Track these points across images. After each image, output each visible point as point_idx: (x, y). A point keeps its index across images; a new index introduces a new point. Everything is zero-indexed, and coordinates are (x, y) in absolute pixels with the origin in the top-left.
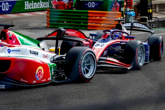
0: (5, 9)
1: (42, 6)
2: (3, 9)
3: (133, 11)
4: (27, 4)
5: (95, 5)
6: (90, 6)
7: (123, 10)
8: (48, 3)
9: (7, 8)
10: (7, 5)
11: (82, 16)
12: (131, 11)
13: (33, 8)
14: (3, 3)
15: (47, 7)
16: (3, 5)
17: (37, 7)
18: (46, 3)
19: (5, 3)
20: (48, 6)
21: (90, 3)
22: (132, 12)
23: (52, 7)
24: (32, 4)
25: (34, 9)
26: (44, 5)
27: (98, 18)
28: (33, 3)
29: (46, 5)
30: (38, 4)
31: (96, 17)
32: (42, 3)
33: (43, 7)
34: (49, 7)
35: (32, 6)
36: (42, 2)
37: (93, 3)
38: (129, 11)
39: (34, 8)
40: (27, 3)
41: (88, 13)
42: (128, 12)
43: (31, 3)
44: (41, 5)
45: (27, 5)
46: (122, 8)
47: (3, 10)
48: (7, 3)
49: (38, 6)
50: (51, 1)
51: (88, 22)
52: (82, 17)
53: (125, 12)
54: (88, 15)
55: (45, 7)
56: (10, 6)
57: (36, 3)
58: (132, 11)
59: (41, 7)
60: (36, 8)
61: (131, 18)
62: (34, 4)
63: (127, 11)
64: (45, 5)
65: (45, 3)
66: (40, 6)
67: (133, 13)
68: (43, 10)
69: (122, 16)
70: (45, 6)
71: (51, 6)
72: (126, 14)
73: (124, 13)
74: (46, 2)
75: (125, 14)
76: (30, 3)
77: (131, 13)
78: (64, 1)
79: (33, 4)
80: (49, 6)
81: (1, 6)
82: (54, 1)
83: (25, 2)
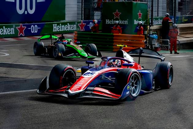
2: (33, 31)
4: (55, 26)
7: (147, 33)
8: (75, 25)
9: (36, 31)
10: (36, 27)
11: (108, 38)
13: (61, 30)
14: (32, 26)
16: (32, 27)
19: (34, 25)
20: (75, 29)
22: (155, 35)
27: (123, 40)
28: (61, 25)
30: (66, 27)
31: (121, 40)
33: (70, 30)
35: (60, 29)
38: (152, 34)
39: (62, 30)
40: (55, 25)
41: (113, 36)
43: (59, 26)
44: (69, 27)
45: (55, 27)
46: (145, 31)
50: (78, 24)
53: (148, 35)
54: (114, 38)
56: (38, 28)
57: (64, 26)
58: (155, 34)
59: (68, 30)
60: (64, 30)
61: (154, 41)
63: (150, 34)
64: (72, 27)
65: (72, 25)
66: (67, 28)
67: (156, 36)
68: (70, 32)
69: (146, 39)
70: (72, 29)
71: (78, 29)
72: (149, 37)
76: (58, 26)
78: (90, 24)
79: (61, 26)
81: (30, 28)
82: (81, 24)
83: (54, 25)
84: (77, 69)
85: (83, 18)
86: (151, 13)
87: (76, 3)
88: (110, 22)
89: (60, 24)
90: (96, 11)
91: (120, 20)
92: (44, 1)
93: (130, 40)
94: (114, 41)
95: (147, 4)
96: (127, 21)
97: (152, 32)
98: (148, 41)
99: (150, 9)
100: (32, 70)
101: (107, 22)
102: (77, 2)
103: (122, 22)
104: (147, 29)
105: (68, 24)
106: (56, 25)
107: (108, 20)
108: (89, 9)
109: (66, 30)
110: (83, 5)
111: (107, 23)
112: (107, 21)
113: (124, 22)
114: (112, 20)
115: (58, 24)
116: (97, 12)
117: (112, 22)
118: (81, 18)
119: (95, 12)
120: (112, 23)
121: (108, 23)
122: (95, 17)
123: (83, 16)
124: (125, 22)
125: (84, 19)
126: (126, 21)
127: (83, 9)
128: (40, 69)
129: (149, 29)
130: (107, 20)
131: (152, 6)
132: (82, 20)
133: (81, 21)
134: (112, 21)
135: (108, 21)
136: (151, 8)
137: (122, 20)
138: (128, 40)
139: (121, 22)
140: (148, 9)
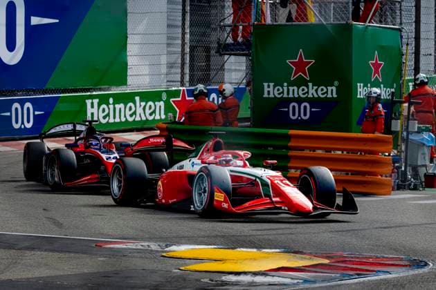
0: (23, 123)
1: (140, 116)
2: (17, 122)
3: (430, 131)
4: (92, 107)
5: (311, 111)
6: (294, 115)
7: (399, 129)
8: (162, 103)
9: (28, 122)
10: (28, 109)
11: (271, 146)
12: (424, 133)
13: (112, 120)
14: (16, 105)
15: (157, 117)
16: (16, 109)
17: (125, 116)
18: (155, 106)
19: (22, 102)
20: (160, 115)
21: (294, 107)
22: (426, 136)
23: (175, 117)
24: (109, 109)
25: (115, 123)
26: (148, 112)
27: (320, 152)
28: (114, 104)
29: (154, 112)
30: (130, 109)
31: (314, 151)
32: (140, 106)
33: (144, 118)
34: (163, 117)
35: (108, 115)
36: (141, 101)
37: (305, 107)
38: (416, 130)
39: (117, 120)
40: (92, 103)
41: (288, 137)
42: (412, 133)
43: (108, 104)
44: (140, 110)
45: (92, 110)
46: (393, 122)
47: (16, 126)
48: (28, 105)
49: (128, 113)
50: (171, 100)
51: (289, 165)
52: (269, 149)
53: (405, 133)
54: (290, 144)
55: (151, 118)
56: (37, 113)
57: (122, 106)
58: (428, 130)
59: (138, 119)
60: (123, 120)
61: (424, 154)
62: (115, 109)
63: (410, 130)
64: (152, 110)
65: (150, 103)
66: (135, 113)
67: (430, 136)
68: (146, 126)
69: (396, 146)
70: (151, 114)
71: (170, 114)
72: (406, 141)
73: (402, 138)
74: (156, 103)
75: (403, 140)
76: (104, 106)
77: (423, 139)
78: (211, 100)
79: (111, 107)
80: (165, 114)
81: (8, 114)
82: (180, 99)
83: (89, 102)
84: (167, 246)
85: (187, 78)
86: (413, 63)
87: (165, 30)
88: (276, 93)
89: (111, 100)
90: (230, 55)
91: (310, 84)
92: (57, 21)
93: (343, 150)
94: (291, 153)
95: (400, 30)
96: (334, 88)
97: (417, 125)
98: (403, 155)
99: (409, 47)
100: (12, 252)
101: (269, 92)
102: (166, 25)
103: (316, 91)
104: (400, 114)
105: (137, 99)
106: (96, 101)
107: (272, 84)
108: (208, 50)
109: (130, 119)
110: (188, 36)
111: (266, 95)
112: (269, 86)
113: (325, 90)
114: (285, 84)
115: (104, 100)
116: (232, 57)
117: (283, 92)
118: (178, 77)
119: (226, 57)
120: (285, 96)
121: (272, 96)
122: (227, 76)
123: (187, 71)
124: (327, 92)
125: (192, 83)
126: (330, 88)
127: (187, 50)
128: (39, 249)
129: (405, 113)
130: (266, 85)
131: (417, 38)
132: (182, 85)
133: (181, 88)
134: (282, 86)
135: (271, 89)
136: (413, 45)
137: (317, 83)
138: (338, 150)
139: (314, 91)
140: (404, 47)
